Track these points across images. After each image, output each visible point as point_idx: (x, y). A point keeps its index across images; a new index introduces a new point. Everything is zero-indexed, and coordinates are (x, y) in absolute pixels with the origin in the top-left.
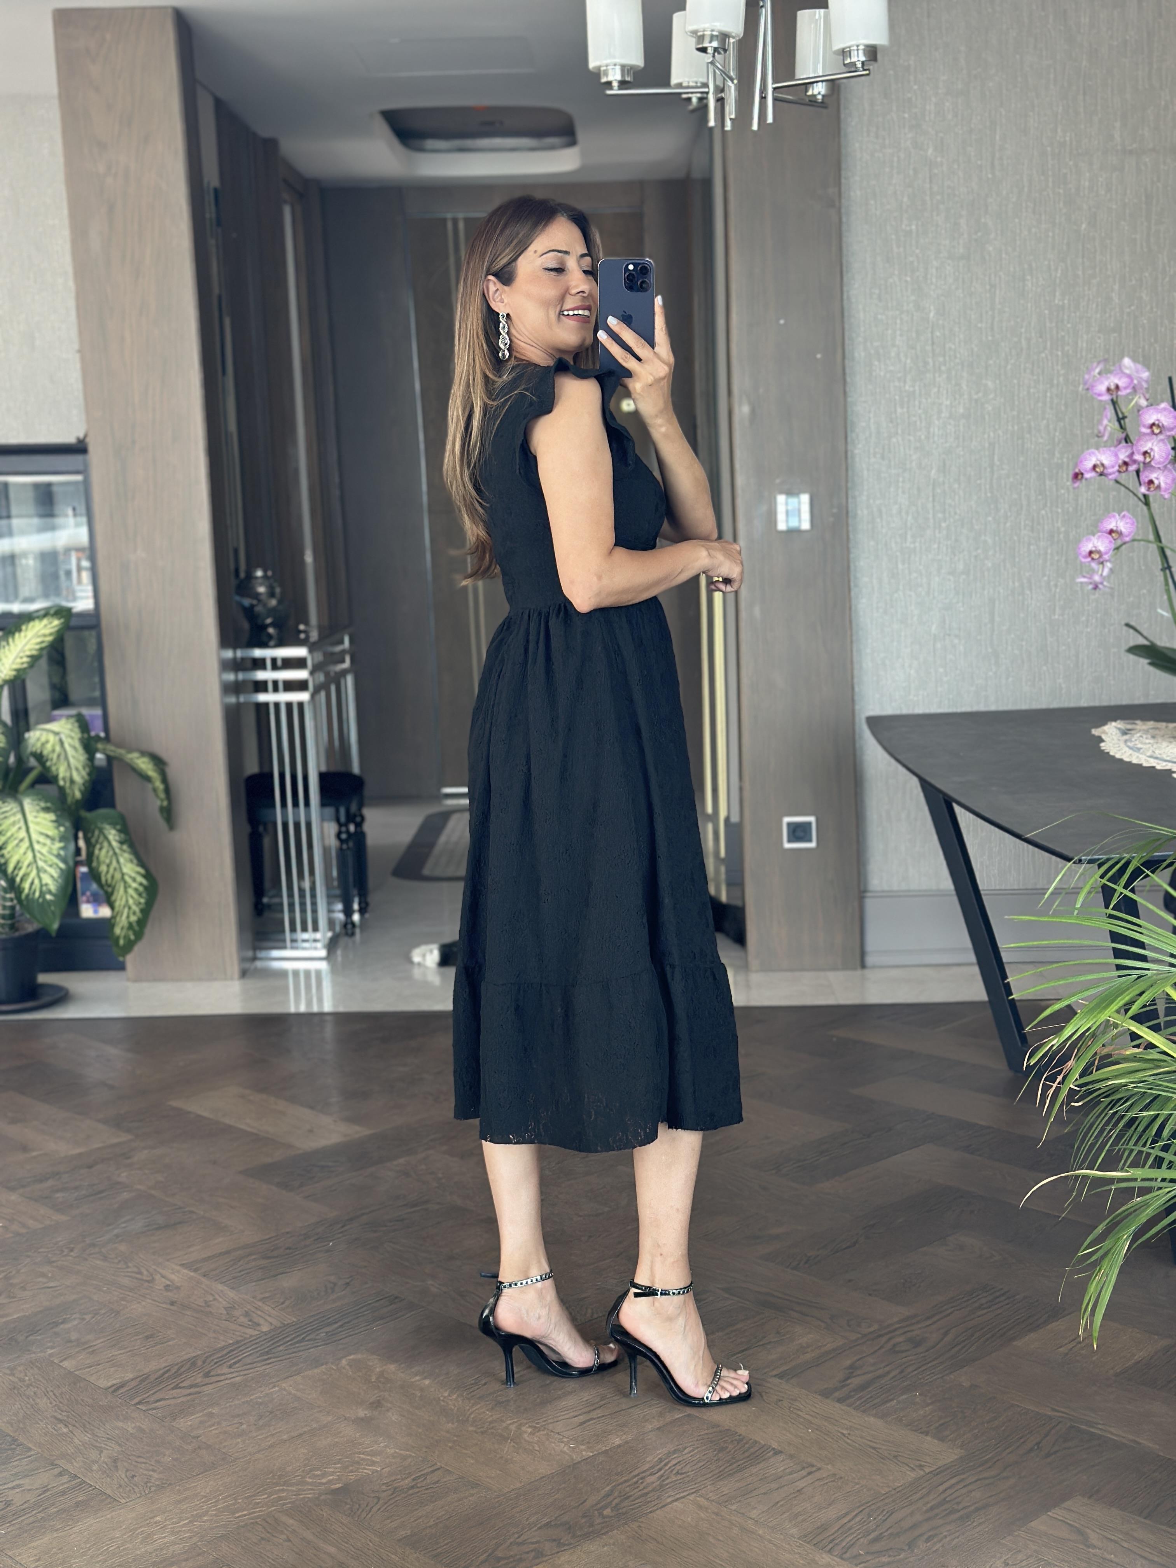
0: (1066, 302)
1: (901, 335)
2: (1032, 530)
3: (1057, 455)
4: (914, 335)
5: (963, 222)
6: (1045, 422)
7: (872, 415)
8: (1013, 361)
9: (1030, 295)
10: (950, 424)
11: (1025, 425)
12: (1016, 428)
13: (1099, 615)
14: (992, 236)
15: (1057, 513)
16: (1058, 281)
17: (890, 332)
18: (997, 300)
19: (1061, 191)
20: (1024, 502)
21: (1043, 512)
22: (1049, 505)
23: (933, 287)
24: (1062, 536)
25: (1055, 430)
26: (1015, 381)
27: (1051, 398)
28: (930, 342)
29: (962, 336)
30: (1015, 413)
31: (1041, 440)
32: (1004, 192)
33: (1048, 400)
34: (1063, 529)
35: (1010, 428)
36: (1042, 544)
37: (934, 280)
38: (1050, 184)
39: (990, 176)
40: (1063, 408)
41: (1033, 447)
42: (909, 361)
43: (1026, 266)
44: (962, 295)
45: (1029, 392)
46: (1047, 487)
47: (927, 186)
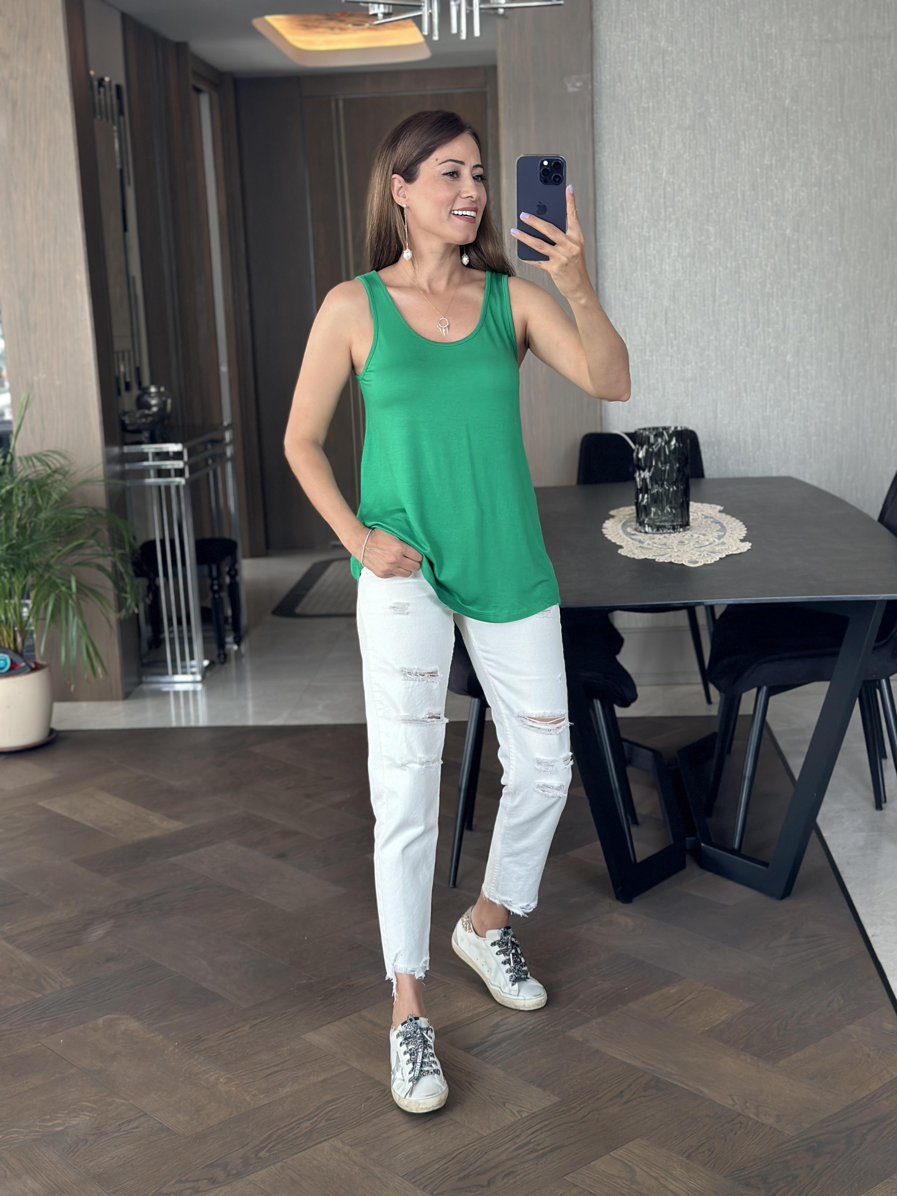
0: (774, 162)
1: (641, 192)
2: (748, 345)
3: (769, 286)
4: (650, 191)
5: (688, 100)
6: (758, 260)
7: (617, 256)
8: (730, 210)
9: (744, 157)
10: (678, 262)
11: (740, 262)
12: (734, 264)
13: (802, 412)
14: (712, 110)
15: (769, 332)
16: (766, 145)
17: (632, 189)
18: (717, 161)
19: (769, 74)
20: (741, 324)
21: (756, 332)
22: (761, 325)
23: (665, 152)
24: (772, 350)
25: (766, 265)
26: (733, 227)
27: (763, 239)
28: (662, 196)
29: (688, 192)
30: (733, 253)
31: (755, 275)
32: (721, 75)
33: (761, 241)
34: (773, 345)
35: (729, 265)
36: (755, 356)
37: (666, 146)
38: (759, 68)
39: (710, 61)
40: (773, 248)
41: (748, 280)
42: (646, 212)
43: (740, 134)
44: (688, 158)
45: (744, 236)
46: (760, 311)
47: (661, 70)
